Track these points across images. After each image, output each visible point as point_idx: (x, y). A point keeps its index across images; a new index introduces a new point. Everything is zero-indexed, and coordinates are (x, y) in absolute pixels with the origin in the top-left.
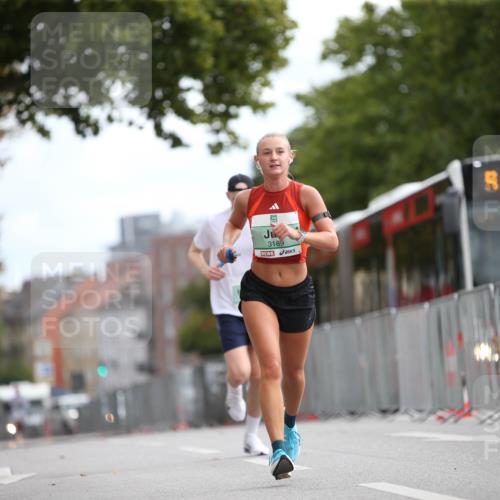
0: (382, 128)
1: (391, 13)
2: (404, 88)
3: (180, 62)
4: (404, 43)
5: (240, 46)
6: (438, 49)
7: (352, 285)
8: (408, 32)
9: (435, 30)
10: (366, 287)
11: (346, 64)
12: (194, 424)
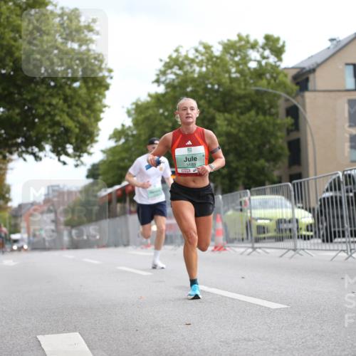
0: (126, 161)
1: (130, 127)
2: (133, 149)
3: (66, 140)
4: (133, 136)
5: (84, 136)
6: (143, 138)
7: (116, 208)
8: (135, 132)
9: (142, 132)
10: (121, 208)
11: (116, 141)
12: (68, 248)
